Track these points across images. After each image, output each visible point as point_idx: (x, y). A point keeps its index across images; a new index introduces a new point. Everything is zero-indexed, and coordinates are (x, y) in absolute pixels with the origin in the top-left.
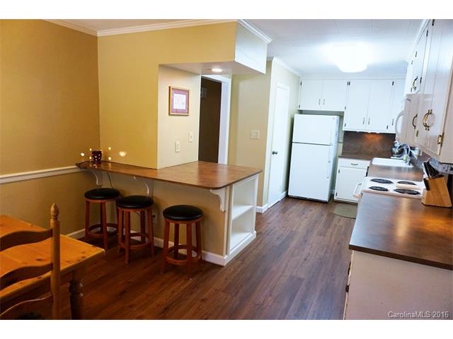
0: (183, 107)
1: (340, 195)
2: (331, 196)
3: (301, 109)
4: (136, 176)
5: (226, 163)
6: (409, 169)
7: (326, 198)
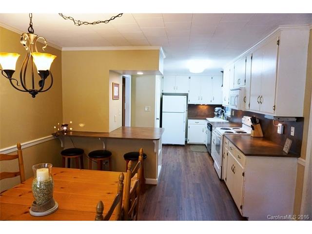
0: (117, 95)
1: (191, 140)
2: (186, 142)
3: (163, 92)
4: (100, 137)
5: (130, 126)
6: (227, 123)
7: (183, 143)
